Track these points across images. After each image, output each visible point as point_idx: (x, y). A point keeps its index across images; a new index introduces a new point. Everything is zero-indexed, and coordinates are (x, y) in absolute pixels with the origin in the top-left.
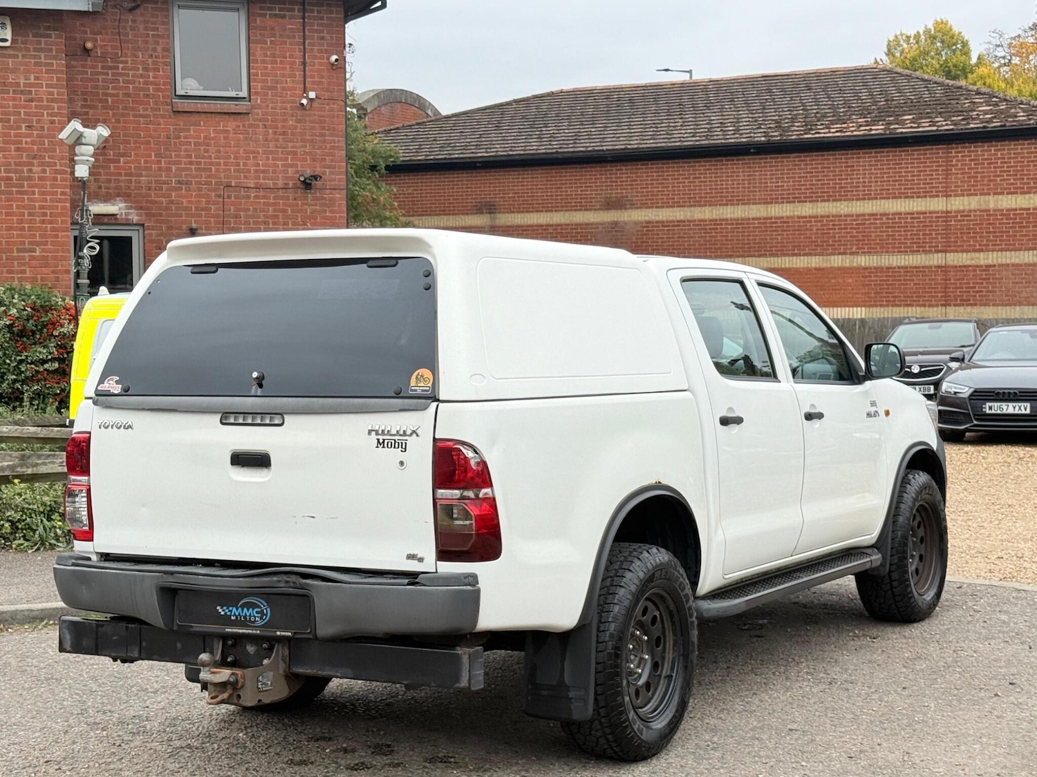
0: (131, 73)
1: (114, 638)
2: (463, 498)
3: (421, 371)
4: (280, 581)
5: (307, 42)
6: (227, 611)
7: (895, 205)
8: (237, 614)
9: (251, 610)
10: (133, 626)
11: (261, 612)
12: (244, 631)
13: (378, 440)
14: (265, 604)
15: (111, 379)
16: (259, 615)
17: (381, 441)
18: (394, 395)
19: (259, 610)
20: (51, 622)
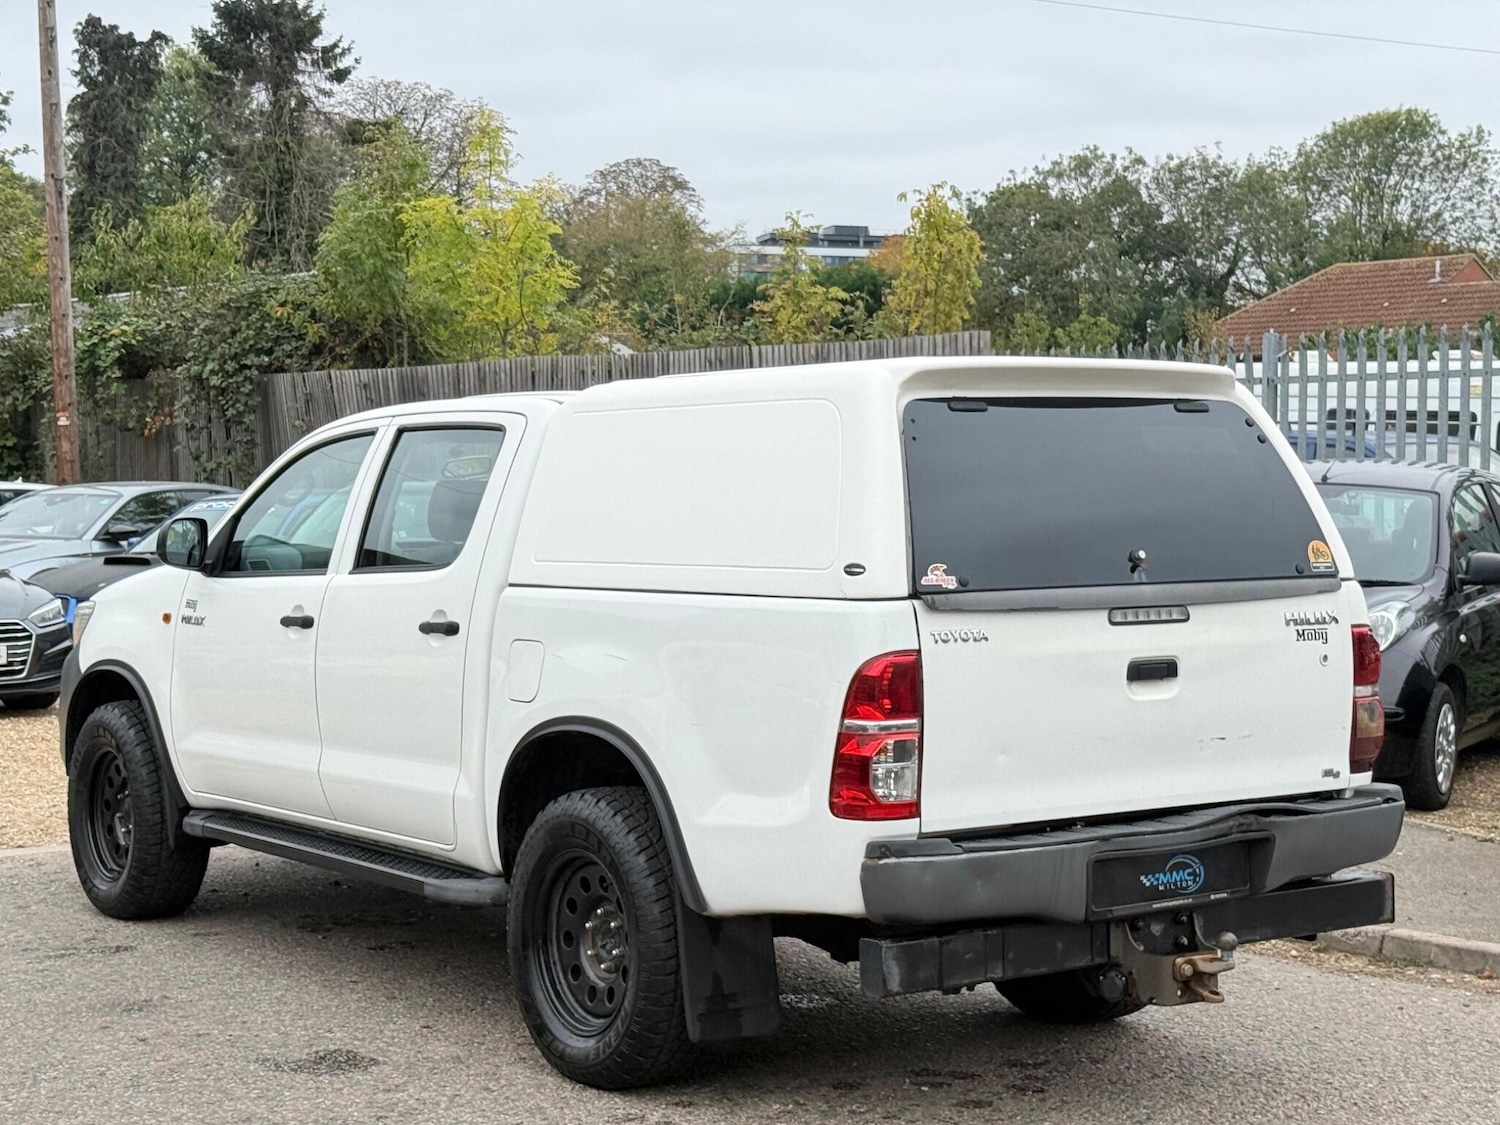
1: (967, 956)
4: (1233, 826)
6: (1153, 880)
8: (1166, 882)
9: (1181, 873)
10: (995, 932)
11: (1194, 874)
12: (1175, 903)
13: (1297, 632)
14: (1197, 862)
15: (936, 569)
16: (1192, 878)
17: (1300, 633)
19: (1190, 870)
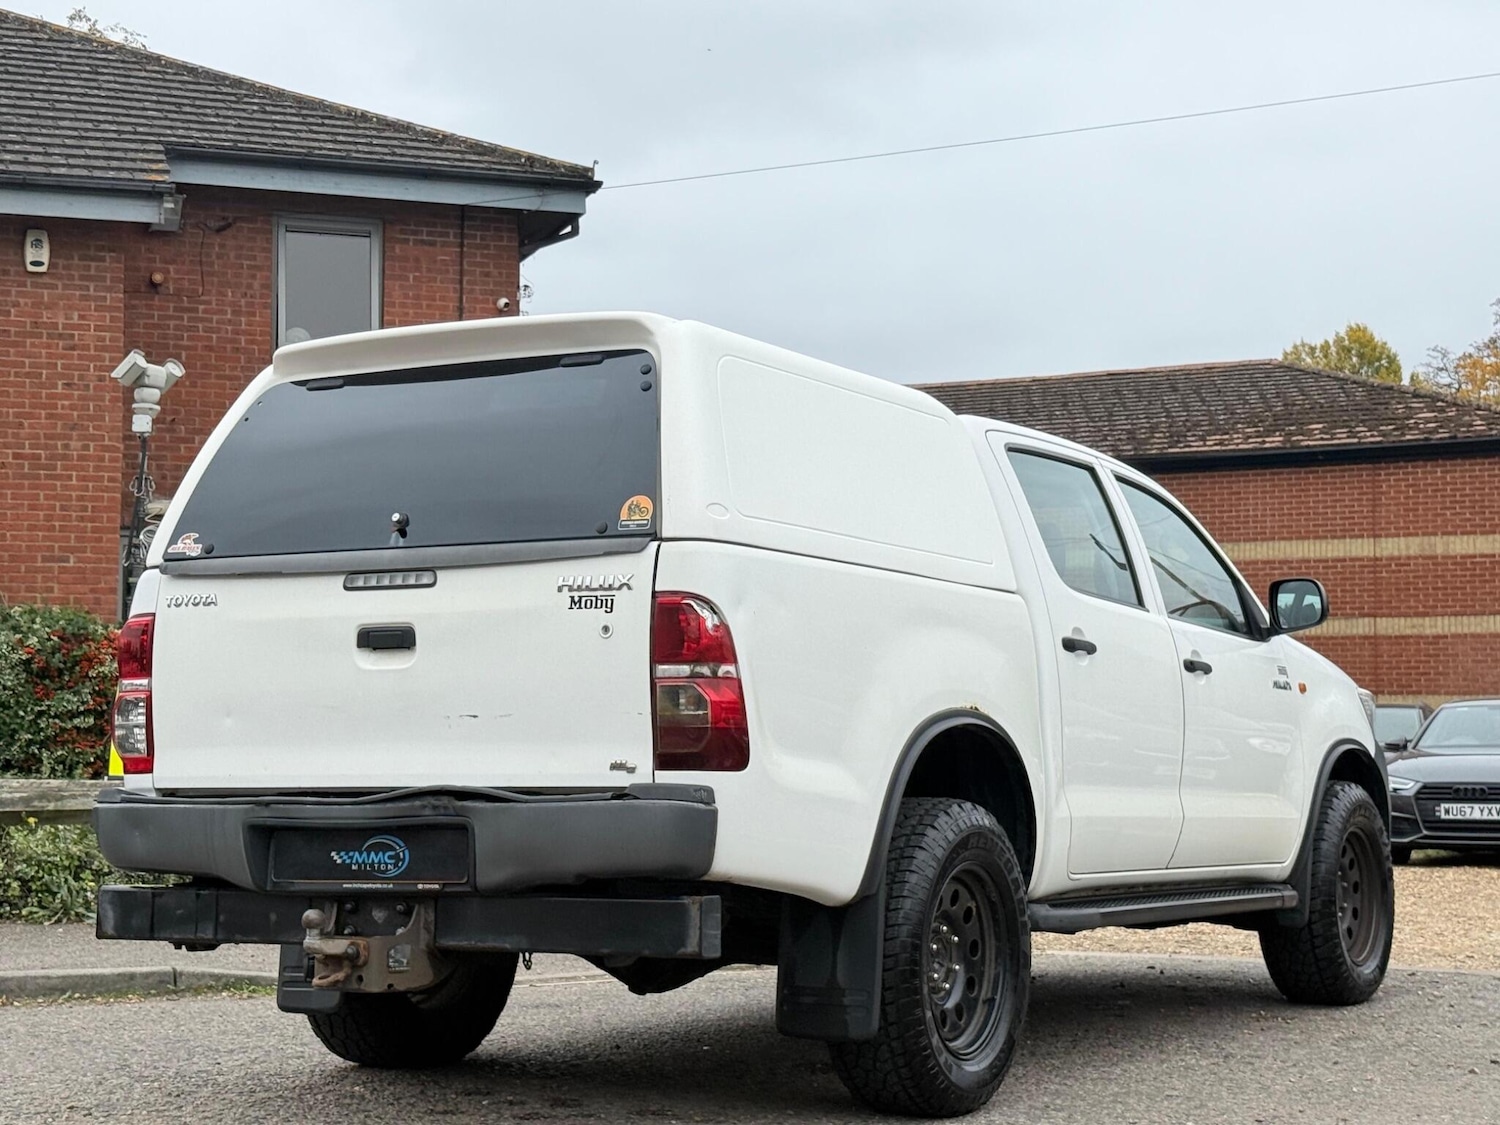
0: (215, 317)
1: (179, 912)
2: (693, 676)
3: (635, 499)
4: (424, 807)
5: (465, 279)
6: (345, 857)
7: (1300, 548)
8: (360, 861)
9: (381, 854)
10: (206, 892)
11: (396, 857)
12: (370, 886)
13: (572, 598)
14: (402, 845)
15: (187, 538)
16: (393, 861)
17: (576, 599)
18: (598, 535)
19: (393, 853)
20: (77, 995)
